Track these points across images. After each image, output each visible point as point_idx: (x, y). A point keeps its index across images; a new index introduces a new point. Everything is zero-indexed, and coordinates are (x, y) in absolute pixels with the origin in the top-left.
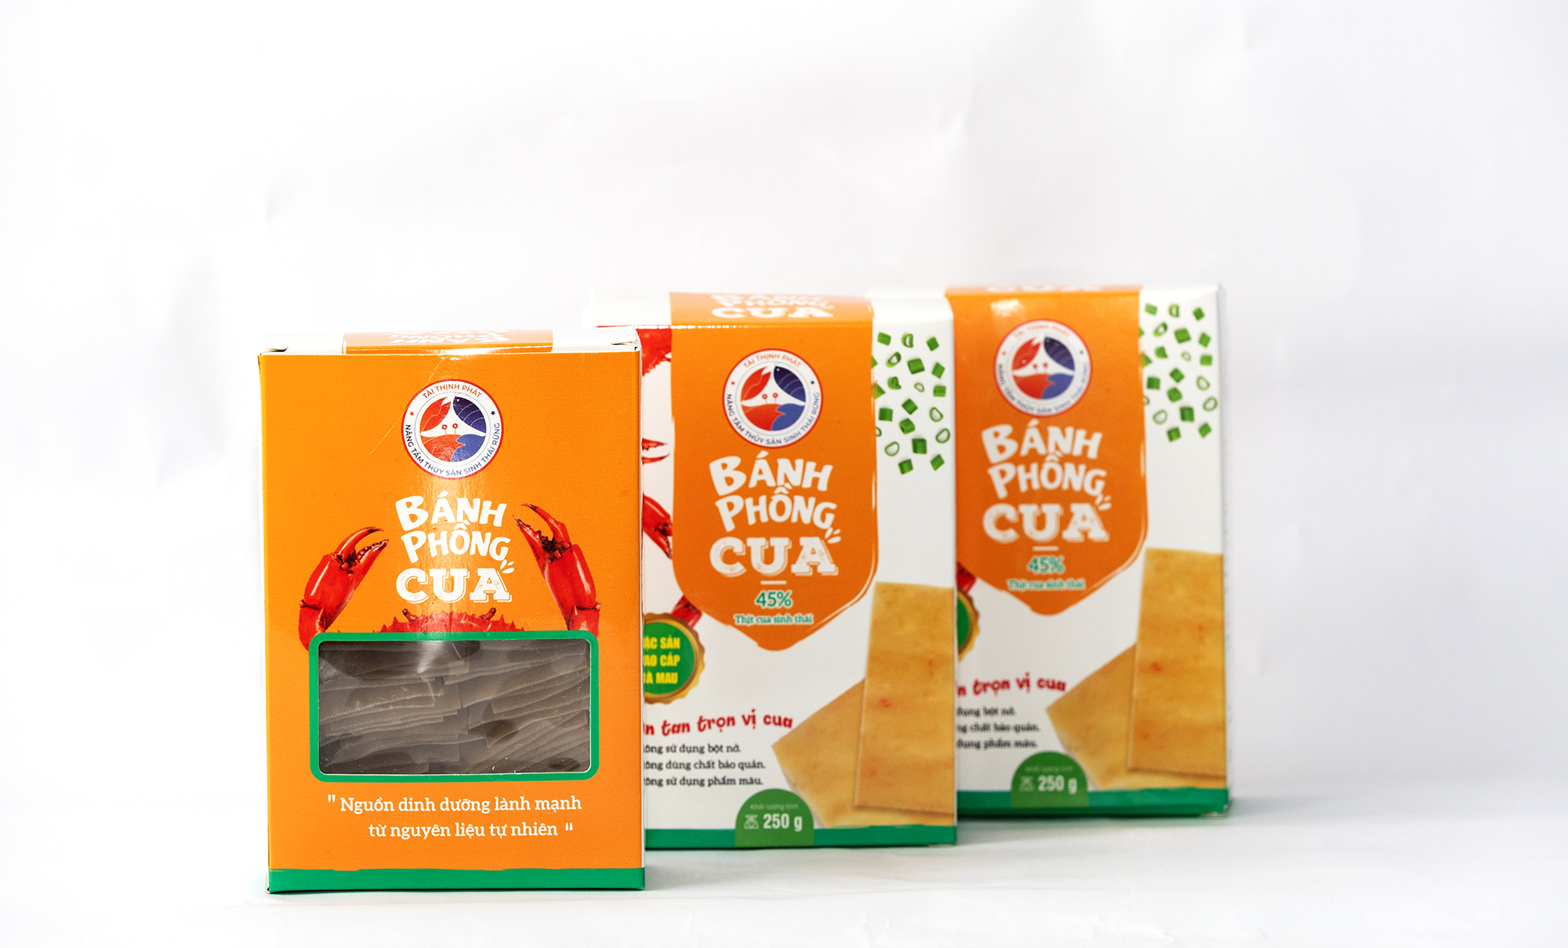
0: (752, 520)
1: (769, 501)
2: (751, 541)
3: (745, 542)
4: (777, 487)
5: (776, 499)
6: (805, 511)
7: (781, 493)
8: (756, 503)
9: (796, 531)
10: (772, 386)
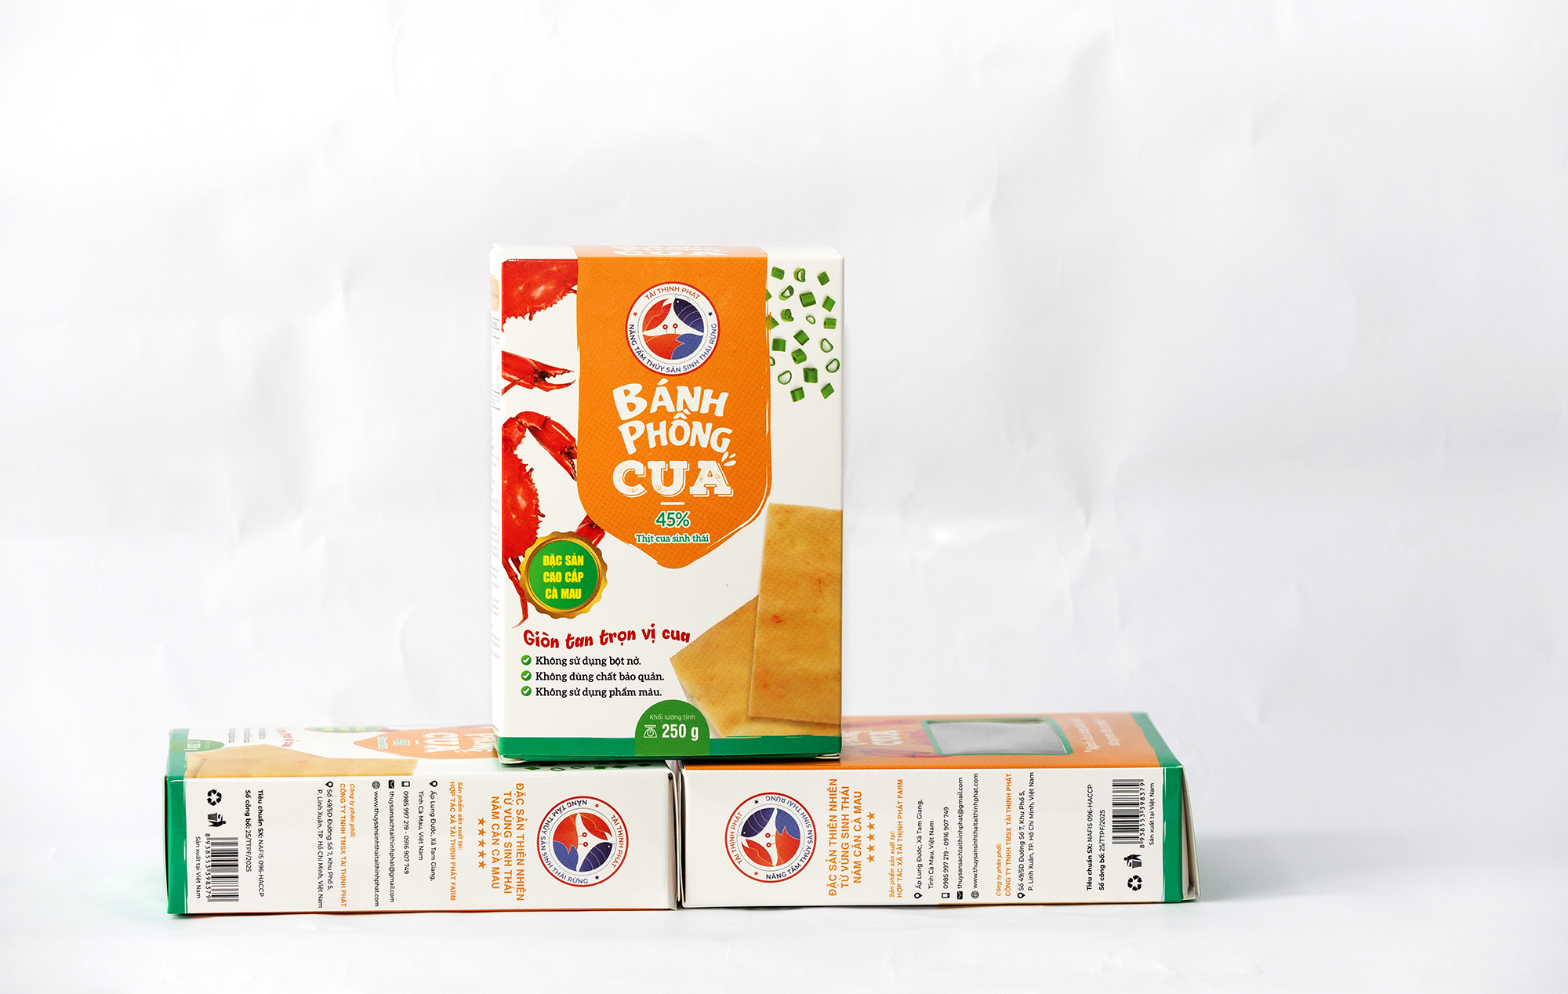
0: (652, 444)
1: (668, 426)
2: (651, 464)
3: (646, 465)
4: (676, 412)
5: (675, 424)
6: (702, 435)
7: (680, 418)
8: (656, 428)
9: (694, 454)
10: (672, 317)
